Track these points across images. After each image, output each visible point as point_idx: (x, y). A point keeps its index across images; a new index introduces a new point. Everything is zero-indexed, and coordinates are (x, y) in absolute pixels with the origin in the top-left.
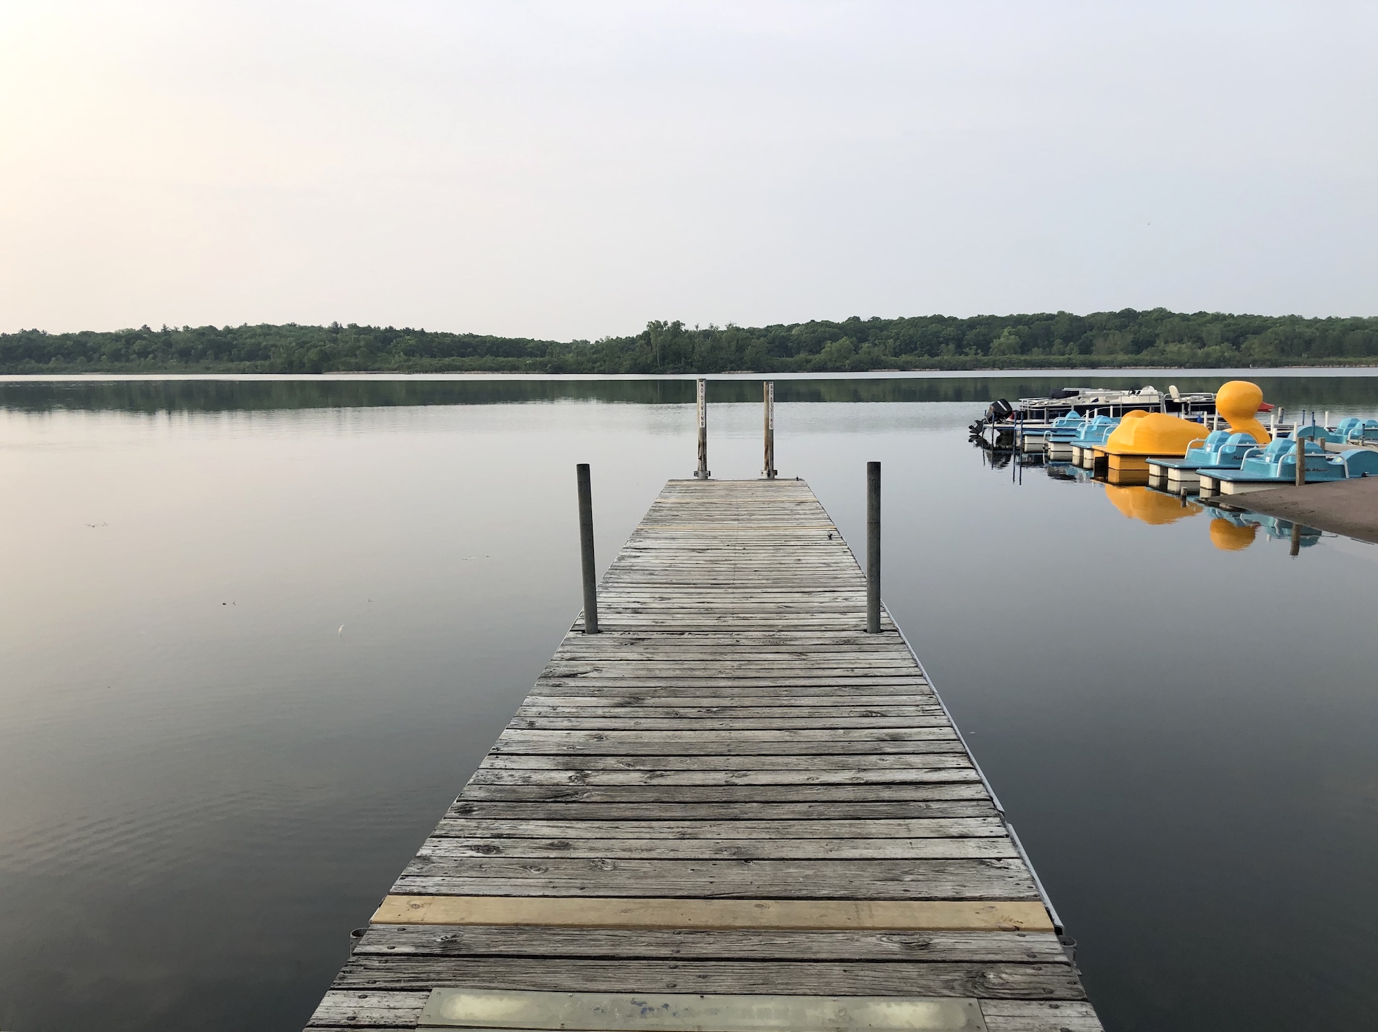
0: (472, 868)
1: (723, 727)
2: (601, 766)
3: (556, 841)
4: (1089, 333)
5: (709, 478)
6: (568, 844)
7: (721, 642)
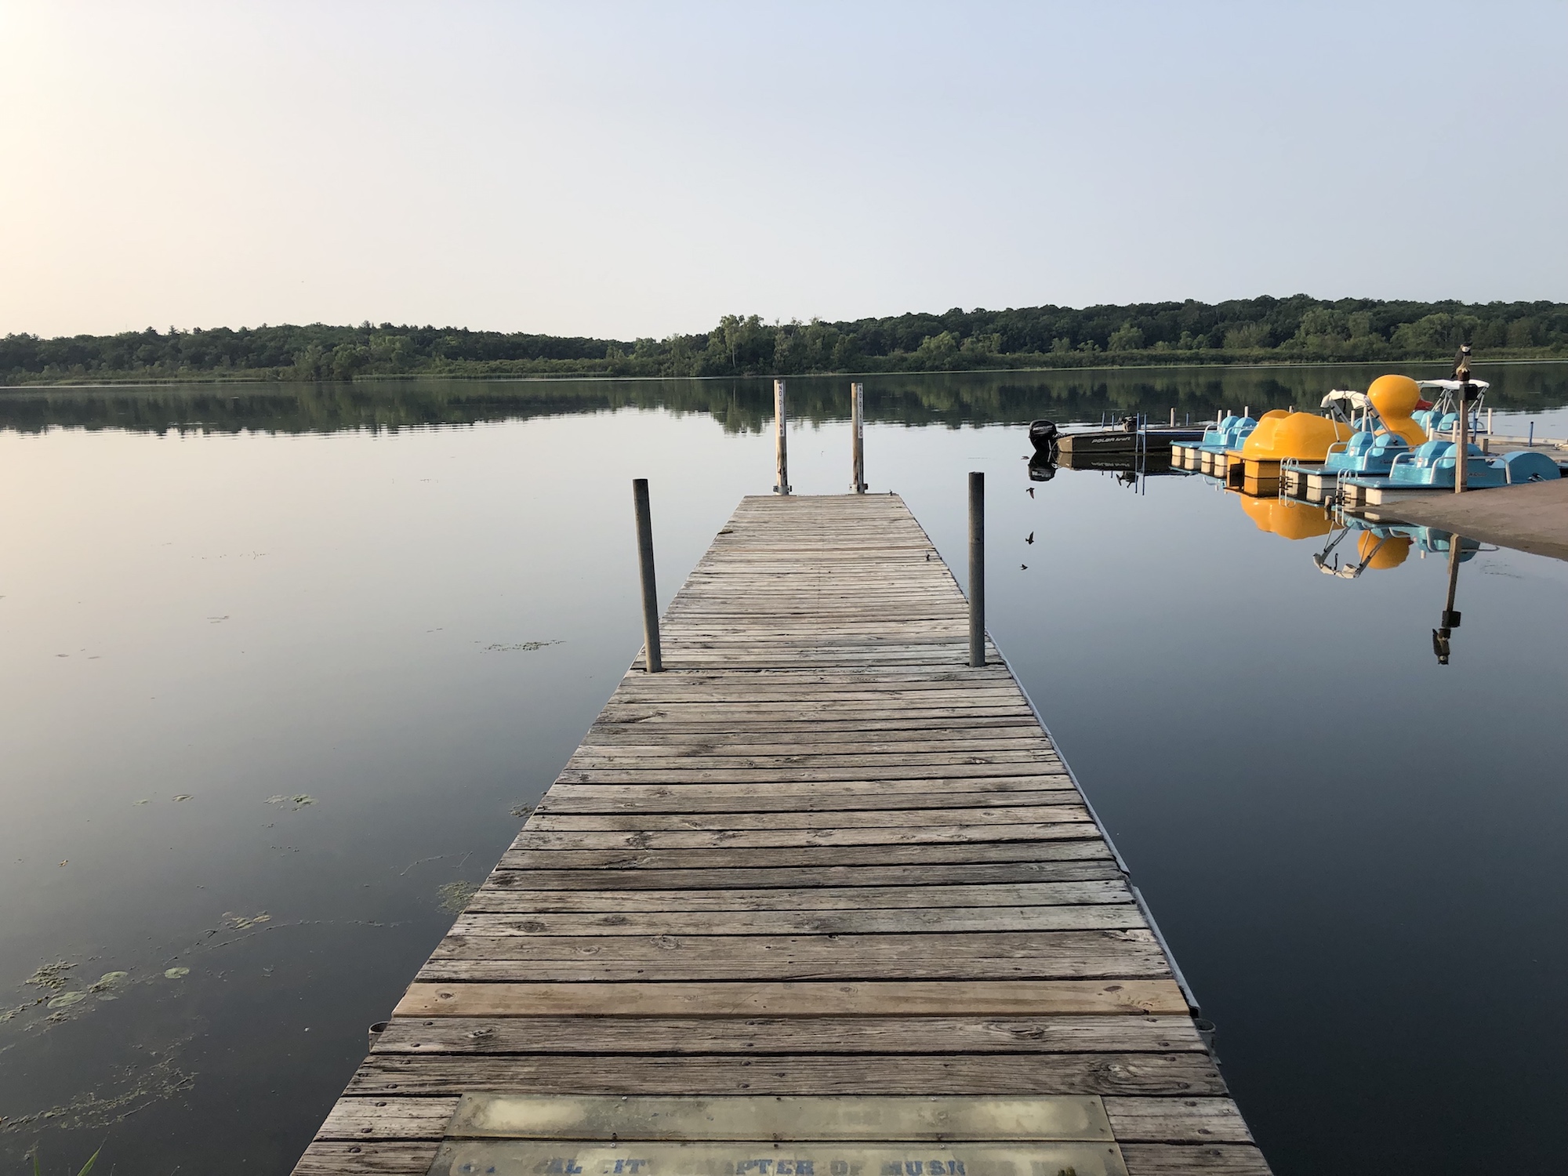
0: (511, 949)
1: (805, 778)
2: (663, 826)
3: (610, 915)
4: (1221, 325)
5: (790, 493)
6: (624, 919)
7: (803, 680)
